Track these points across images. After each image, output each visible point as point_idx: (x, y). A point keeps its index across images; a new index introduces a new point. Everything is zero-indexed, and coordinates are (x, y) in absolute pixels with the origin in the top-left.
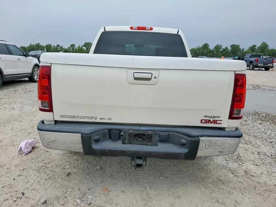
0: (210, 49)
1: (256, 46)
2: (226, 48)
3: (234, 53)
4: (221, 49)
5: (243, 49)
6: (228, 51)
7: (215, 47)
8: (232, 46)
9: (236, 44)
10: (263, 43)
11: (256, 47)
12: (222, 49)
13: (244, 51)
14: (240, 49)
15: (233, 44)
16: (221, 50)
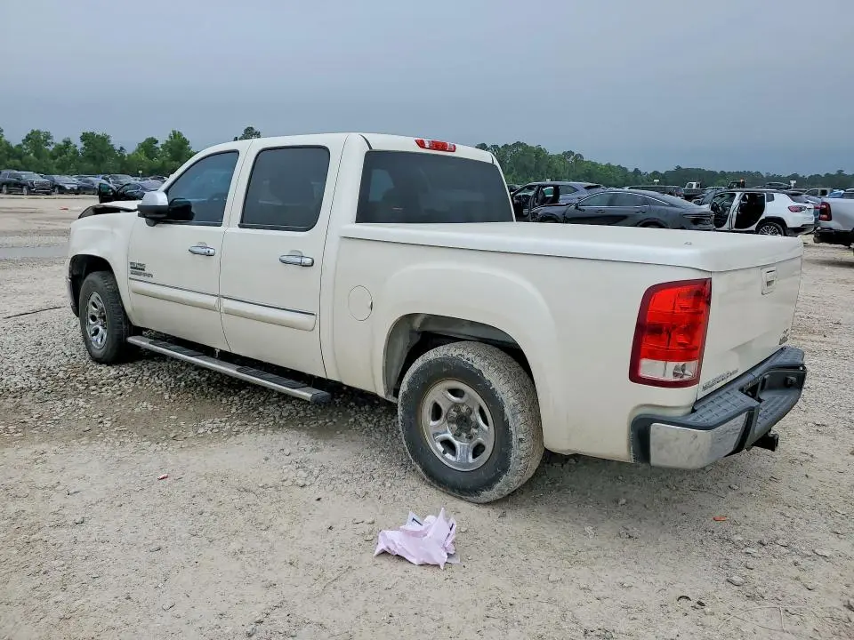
0: (7, 143)
1: (157, 142)
2: (68, 143)
3: (94, 158)
4: (48, 144)
5: (122, 148)
6: (75, 152)
7: (28, 138)
8: (86, 137)
9: (99, 132)
10: (174, 132)
11: (158, 145)
12: (53, 146)
13: (126, 154)
14: (112, 149)
15: (88, 130)
16: (51, 148)
